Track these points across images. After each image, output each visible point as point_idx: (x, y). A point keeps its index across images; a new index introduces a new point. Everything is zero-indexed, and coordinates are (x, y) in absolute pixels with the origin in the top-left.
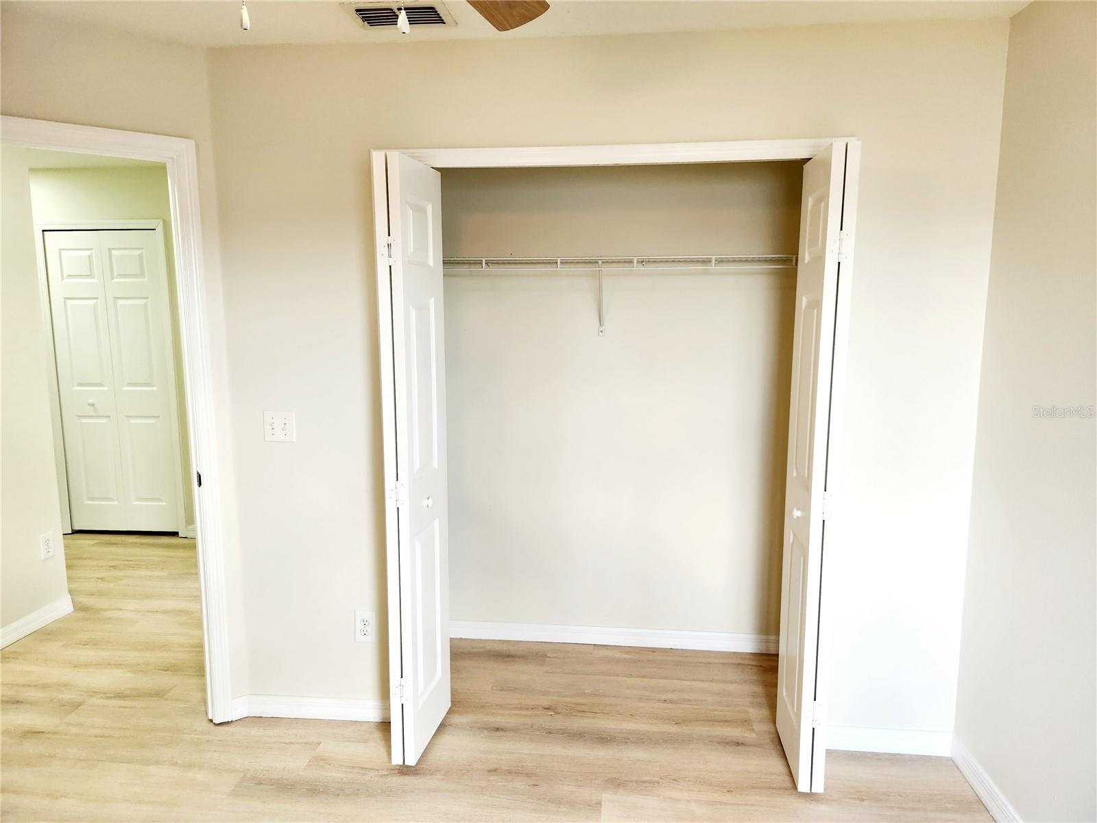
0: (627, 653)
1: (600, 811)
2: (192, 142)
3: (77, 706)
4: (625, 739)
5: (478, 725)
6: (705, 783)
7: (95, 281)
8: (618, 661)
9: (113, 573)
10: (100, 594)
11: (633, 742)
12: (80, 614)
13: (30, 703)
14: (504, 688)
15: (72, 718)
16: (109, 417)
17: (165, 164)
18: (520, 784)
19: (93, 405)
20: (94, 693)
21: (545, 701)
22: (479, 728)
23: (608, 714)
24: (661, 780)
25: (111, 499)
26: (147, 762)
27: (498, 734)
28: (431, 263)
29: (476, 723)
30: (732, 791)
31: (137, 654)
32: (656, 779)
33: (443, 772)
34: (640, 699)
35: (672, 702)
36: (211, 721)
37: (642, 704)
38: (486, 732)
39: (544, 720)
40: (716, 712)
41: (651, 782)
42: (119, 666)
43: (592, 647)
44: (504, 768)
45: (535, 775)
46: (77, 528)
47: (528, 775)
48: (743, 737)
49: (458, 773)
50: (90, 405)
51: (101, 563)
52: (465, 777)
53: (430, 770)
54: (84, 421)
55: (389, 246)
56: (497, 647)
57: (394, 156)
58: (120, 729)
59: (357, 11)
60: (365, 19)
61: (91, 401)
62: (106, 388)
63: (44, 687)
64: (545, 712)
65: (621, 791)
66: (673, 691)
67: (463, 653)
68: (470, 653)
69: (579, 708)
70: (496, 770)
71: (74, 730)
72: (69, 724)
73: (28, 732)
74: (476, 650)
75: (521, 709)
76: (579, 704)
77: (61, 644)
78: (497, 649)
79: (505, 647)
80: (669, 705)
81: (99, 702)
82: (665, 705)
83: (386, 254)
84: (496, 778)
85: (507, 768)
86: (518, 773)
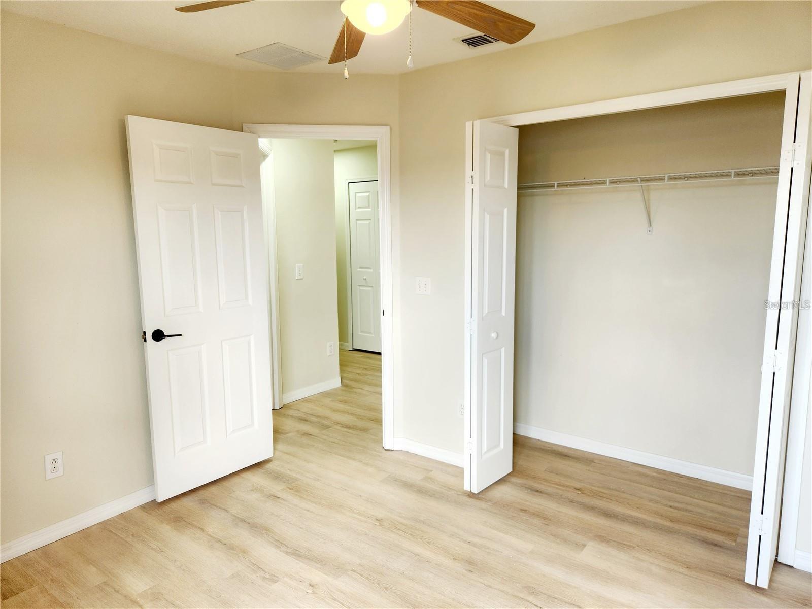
0: (657, 473)
1: (582, 550)
2: (388, 127)
3: (328, 427)
4: (624, 519)
5: (527, 486)
6: (671, 558)
7: (370, 210)
8: (646, 476)
9: (365, 372)
10: (355, 380)
11: (630, 522)
12: (344, 388)
13: (311, 422)
14: (552, 471)
15: (324, 432)
16: (372, 286)
17: (376, 141)
18: (537, 521)
19: (366, 279)
20: (338, 423)
21: (578, 485)
22: (526, 488)
23: (620, 502)
24: (637, 547)
25: (370, 333)
26: (349, 458)
27: (537, 493)
28: (506, 186)
29: (525, 484)
30: (690, 568)
31: (362, 411)
32: (634, 545)
33: (493, 502)
34: (651, 500)
35: (676, 508)
36: (384, 447)
37: (650, 504)
38: (529, 491)
39: (572, 495)
40: (710, 523)
41: (629, 546)
42: (352, 414)
43: (632, 464)
44: (531, 511)
45: (550, 520)
46: (356, 347)
47: (545, 518)
48: (724, 542)
49: (503, 507)
50: (364, 279)
51: (361, 366)
52: (505, 508)
53: (486, 499)
54: (361, 288)
55: (472, 177)
56: (560, 449)
57: (477, 123)
58: (343, 441)
59: (463, 41)
60: (469, 44)
61: (365, 277)
62: (372, 270)
63: (318, 416)
64: (575, 491)
65: (604, 544)
66: (682, 503)
67: (536, 448)
68: (541, 449)
69: (601, 495)
70: (526, 510)
71: (324, 437)
72: (323, 434)
73: (305, 434)
74: (545, 448)
75: (560, 485)
76: (601, 492)
77: (331, 399)
78: (560, 450)
79: (566, 451)
80: (672, 510)
81: (339, 428)
82: (670, 509)
83: (471, 182)
84: (524, 514)
85: (534, 512)
86: (539, 516)
